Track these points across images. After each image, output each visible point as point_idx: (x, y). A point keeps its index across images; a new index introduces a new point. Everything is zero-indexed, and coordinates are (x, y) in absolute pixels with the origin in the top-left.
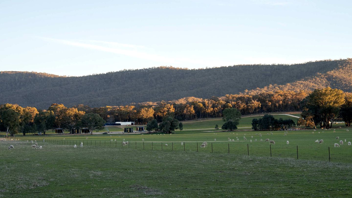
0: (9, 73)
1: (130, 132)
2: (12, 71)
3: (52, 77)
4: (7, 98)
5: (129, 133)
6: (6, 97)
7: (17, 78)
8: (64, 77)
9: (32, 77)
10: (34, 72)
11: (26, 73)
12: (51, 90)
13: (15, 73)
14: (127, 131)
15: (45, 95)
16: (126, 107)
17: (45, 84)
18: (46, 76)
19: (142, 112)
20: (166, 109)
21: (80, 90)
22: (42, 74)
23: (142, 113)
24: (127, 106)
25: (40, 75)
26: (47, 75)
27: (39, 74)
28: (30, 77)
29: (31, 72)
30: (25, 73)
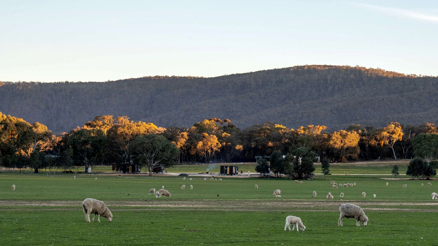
0: (319, 68)
1: (231, 173)
2: (324, 65)
3: (390, 76)
4: (304, 113)
5: (228, 175)
6: (304, 110)
7: (329, 77)
8: (412, 77)
9: (355, 75)
10: (360, 68)
11: (345, 70)
12: (383, 99)
13: (327, 68)
14: (226, 172)
15: (370, 109)
16: (309, 128)
17: (375, 89)
18: (379, 75)
19: (334, 138)
20: (385, 133)
21: (434, 102)
22: (373, 70)
23: (333, 140)
24: (310, 126)
25: (369, 72)
26: (381, 72)
27: (368, 70)
28: (352, 76)
29: (355, 67)
30: (345, 68)
